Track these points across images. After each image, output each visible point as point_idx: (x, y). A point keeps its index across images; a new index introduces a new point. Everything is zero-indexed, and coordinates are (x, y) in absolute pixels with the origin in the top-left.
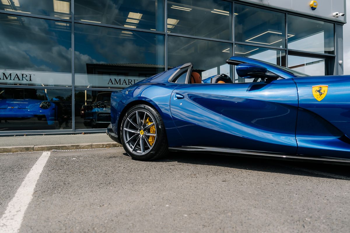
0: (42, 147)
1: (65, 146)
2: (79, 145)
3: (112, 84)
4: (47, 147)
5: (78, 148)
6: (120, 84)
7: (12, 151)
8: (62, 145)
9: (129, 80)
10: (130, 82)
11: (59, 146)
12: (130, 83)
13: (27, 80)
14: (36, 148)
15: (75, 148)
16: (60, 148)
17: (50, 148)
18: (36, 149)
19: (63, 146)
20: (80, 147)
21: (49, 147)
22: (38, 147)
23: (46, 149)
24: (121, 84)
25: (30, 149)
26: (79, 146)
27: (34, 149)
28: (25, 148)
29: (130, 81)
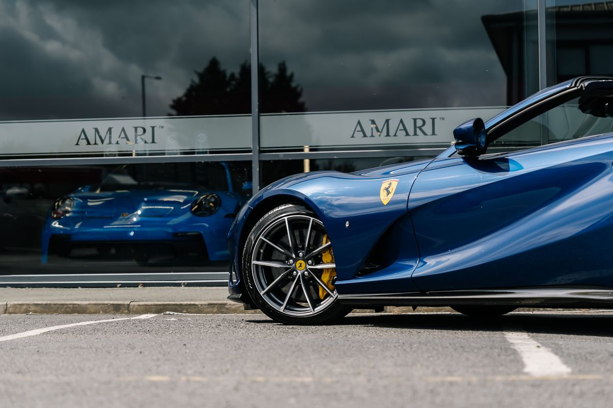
0: (146, 305)
1: (194, 305)
2: (225, 304)
3: (365, 136)
4: (157, 305)
5: (224, 310)
6: (388, 135)
7: (88, 311)
8: (189, 303)
9: (415, 120)
10: (420, 128)
11: (181, 305)
12: (418, 131)
13: (146, 142)
14: (134, 305)
15: (215, 310)
16: (183, 309)
17: (162, 307)
18: (134, 309)
19: (190, 305)
20: (227, 309)
21: (160, 305)
22: (139, 305)
23: (153, 309)
24: (392, 133)
25: (122, 308)
26: (226, 306)
27: (131, 307)
28: (113, 305)
29: (419, 123)
